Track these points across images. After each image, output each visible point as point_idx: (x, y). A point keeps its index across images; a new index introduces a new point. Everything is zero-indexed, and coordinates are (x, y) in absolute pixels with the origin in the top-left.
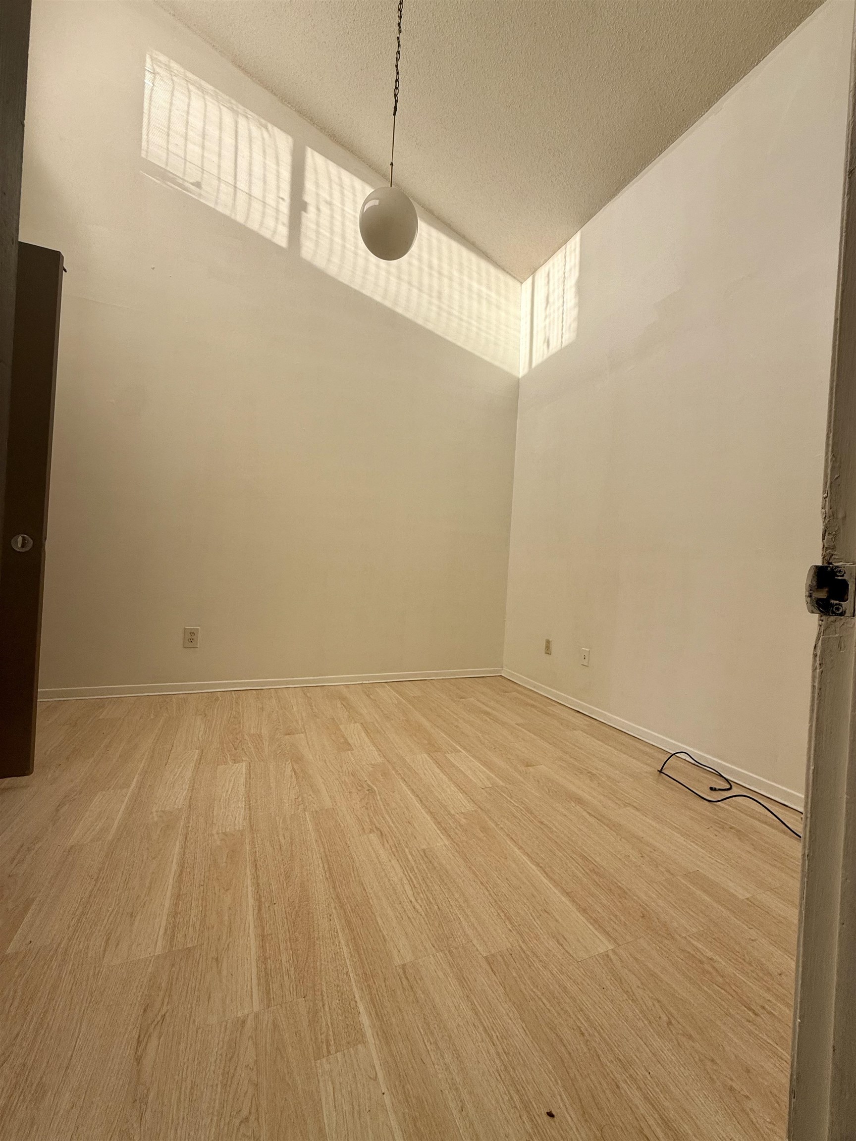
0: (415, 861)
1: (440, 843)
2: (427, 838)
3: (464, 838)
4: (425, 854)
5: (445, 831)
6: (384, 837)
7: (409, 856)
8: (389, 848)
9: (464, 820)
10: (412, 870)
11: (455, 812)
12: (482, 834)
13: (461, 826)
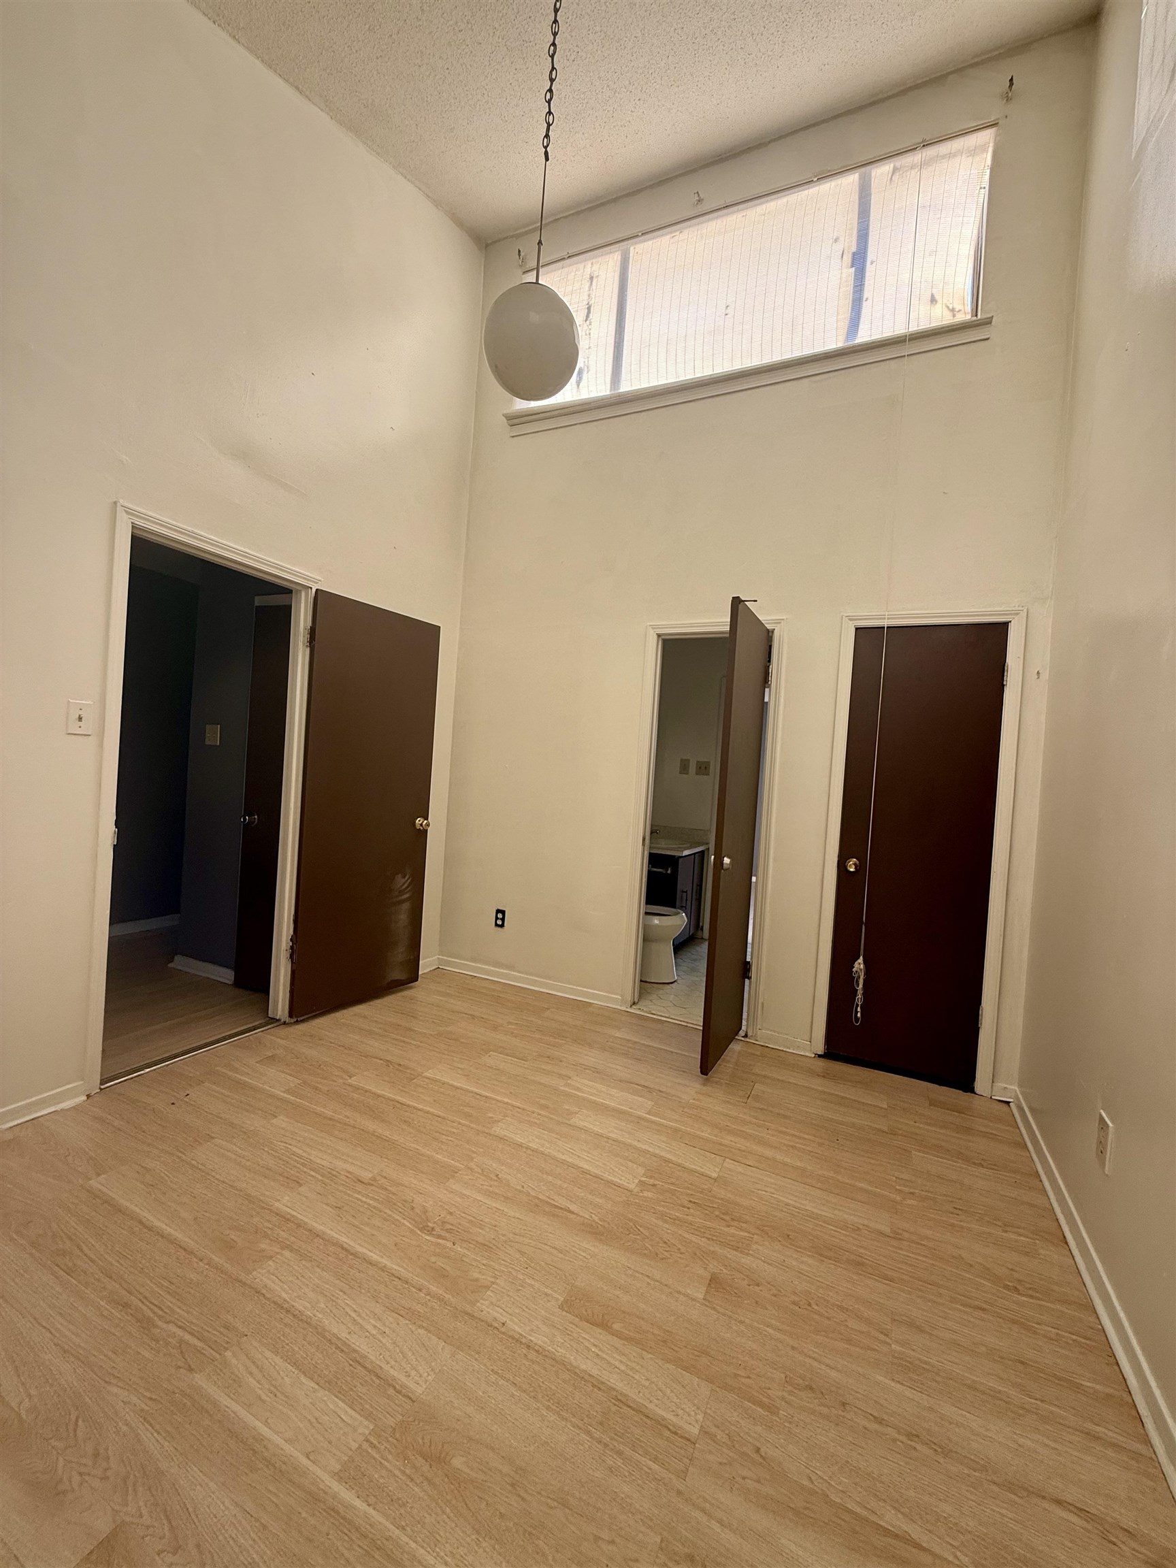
0: (305, 1172)
1: (284, 1201)
2: (305, 1199)
3: (256, 1220)
4: (298, 1182)
5: (287, 1219)
6: (356, 1180)
7: (313, 1174)
8: (342, 1173)
9: (263, 1246)
10: (303, 1164)
11: (282, 1255)
12: (233, 1237)
13: (266, 1236)
